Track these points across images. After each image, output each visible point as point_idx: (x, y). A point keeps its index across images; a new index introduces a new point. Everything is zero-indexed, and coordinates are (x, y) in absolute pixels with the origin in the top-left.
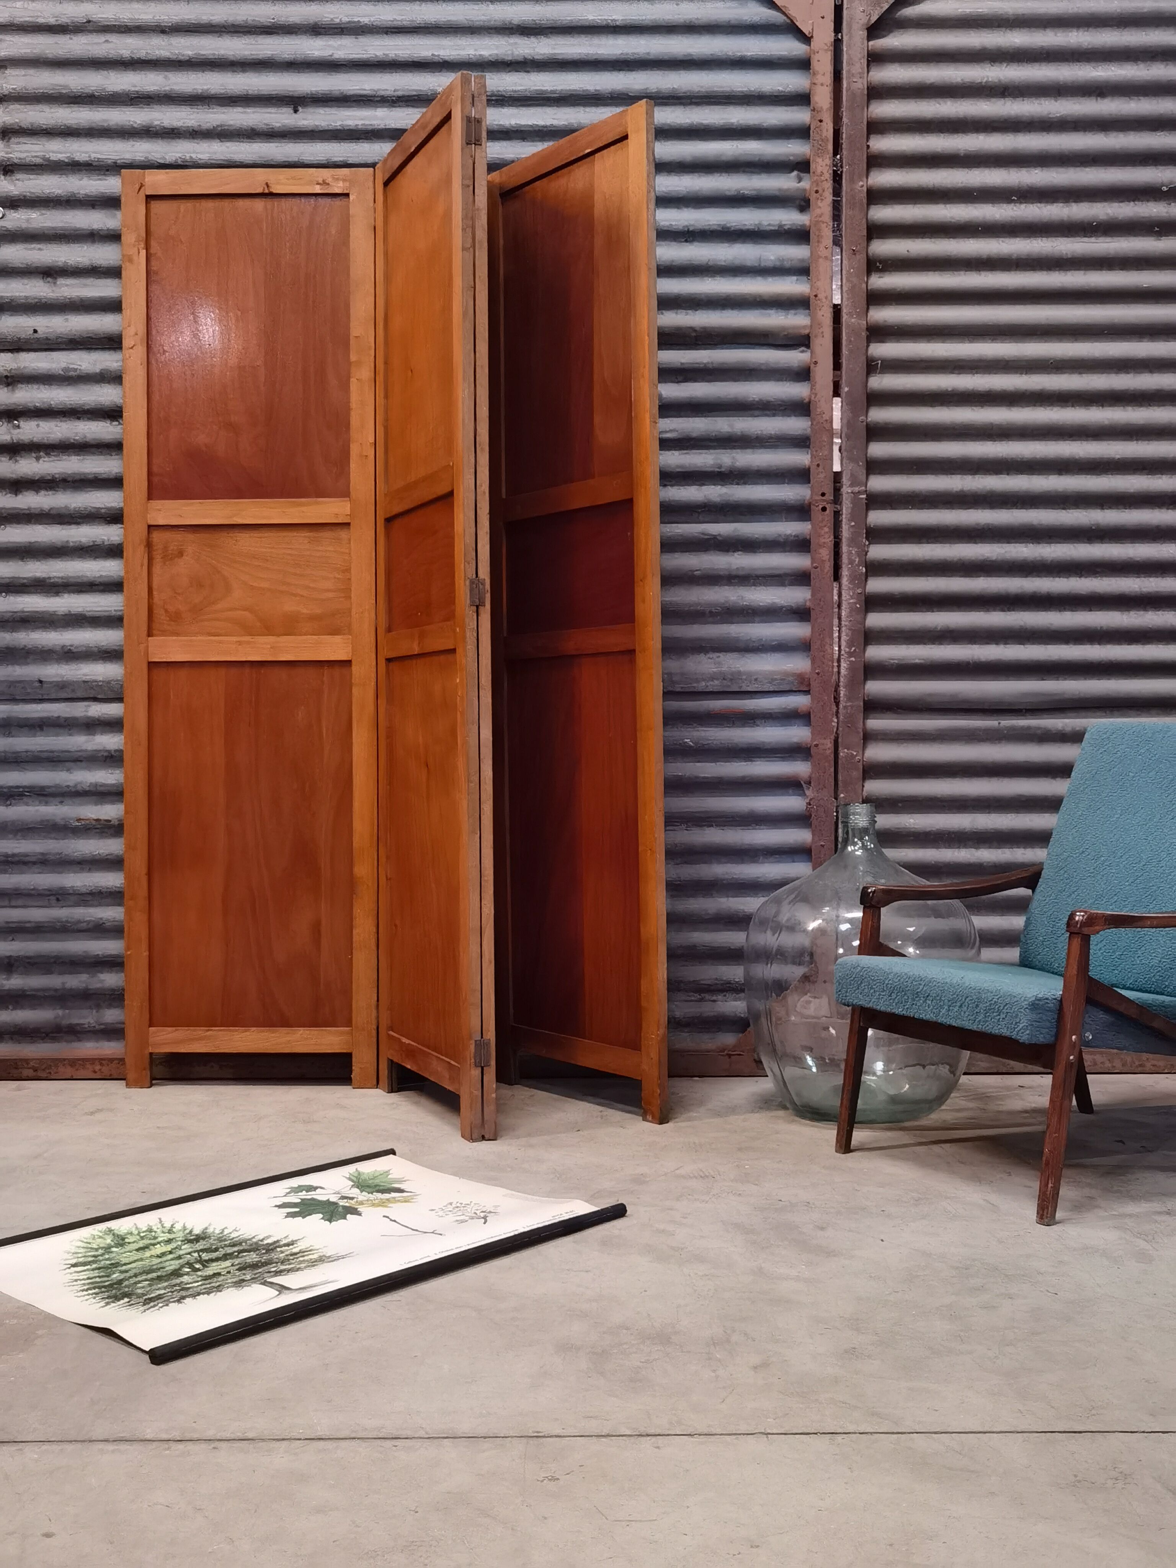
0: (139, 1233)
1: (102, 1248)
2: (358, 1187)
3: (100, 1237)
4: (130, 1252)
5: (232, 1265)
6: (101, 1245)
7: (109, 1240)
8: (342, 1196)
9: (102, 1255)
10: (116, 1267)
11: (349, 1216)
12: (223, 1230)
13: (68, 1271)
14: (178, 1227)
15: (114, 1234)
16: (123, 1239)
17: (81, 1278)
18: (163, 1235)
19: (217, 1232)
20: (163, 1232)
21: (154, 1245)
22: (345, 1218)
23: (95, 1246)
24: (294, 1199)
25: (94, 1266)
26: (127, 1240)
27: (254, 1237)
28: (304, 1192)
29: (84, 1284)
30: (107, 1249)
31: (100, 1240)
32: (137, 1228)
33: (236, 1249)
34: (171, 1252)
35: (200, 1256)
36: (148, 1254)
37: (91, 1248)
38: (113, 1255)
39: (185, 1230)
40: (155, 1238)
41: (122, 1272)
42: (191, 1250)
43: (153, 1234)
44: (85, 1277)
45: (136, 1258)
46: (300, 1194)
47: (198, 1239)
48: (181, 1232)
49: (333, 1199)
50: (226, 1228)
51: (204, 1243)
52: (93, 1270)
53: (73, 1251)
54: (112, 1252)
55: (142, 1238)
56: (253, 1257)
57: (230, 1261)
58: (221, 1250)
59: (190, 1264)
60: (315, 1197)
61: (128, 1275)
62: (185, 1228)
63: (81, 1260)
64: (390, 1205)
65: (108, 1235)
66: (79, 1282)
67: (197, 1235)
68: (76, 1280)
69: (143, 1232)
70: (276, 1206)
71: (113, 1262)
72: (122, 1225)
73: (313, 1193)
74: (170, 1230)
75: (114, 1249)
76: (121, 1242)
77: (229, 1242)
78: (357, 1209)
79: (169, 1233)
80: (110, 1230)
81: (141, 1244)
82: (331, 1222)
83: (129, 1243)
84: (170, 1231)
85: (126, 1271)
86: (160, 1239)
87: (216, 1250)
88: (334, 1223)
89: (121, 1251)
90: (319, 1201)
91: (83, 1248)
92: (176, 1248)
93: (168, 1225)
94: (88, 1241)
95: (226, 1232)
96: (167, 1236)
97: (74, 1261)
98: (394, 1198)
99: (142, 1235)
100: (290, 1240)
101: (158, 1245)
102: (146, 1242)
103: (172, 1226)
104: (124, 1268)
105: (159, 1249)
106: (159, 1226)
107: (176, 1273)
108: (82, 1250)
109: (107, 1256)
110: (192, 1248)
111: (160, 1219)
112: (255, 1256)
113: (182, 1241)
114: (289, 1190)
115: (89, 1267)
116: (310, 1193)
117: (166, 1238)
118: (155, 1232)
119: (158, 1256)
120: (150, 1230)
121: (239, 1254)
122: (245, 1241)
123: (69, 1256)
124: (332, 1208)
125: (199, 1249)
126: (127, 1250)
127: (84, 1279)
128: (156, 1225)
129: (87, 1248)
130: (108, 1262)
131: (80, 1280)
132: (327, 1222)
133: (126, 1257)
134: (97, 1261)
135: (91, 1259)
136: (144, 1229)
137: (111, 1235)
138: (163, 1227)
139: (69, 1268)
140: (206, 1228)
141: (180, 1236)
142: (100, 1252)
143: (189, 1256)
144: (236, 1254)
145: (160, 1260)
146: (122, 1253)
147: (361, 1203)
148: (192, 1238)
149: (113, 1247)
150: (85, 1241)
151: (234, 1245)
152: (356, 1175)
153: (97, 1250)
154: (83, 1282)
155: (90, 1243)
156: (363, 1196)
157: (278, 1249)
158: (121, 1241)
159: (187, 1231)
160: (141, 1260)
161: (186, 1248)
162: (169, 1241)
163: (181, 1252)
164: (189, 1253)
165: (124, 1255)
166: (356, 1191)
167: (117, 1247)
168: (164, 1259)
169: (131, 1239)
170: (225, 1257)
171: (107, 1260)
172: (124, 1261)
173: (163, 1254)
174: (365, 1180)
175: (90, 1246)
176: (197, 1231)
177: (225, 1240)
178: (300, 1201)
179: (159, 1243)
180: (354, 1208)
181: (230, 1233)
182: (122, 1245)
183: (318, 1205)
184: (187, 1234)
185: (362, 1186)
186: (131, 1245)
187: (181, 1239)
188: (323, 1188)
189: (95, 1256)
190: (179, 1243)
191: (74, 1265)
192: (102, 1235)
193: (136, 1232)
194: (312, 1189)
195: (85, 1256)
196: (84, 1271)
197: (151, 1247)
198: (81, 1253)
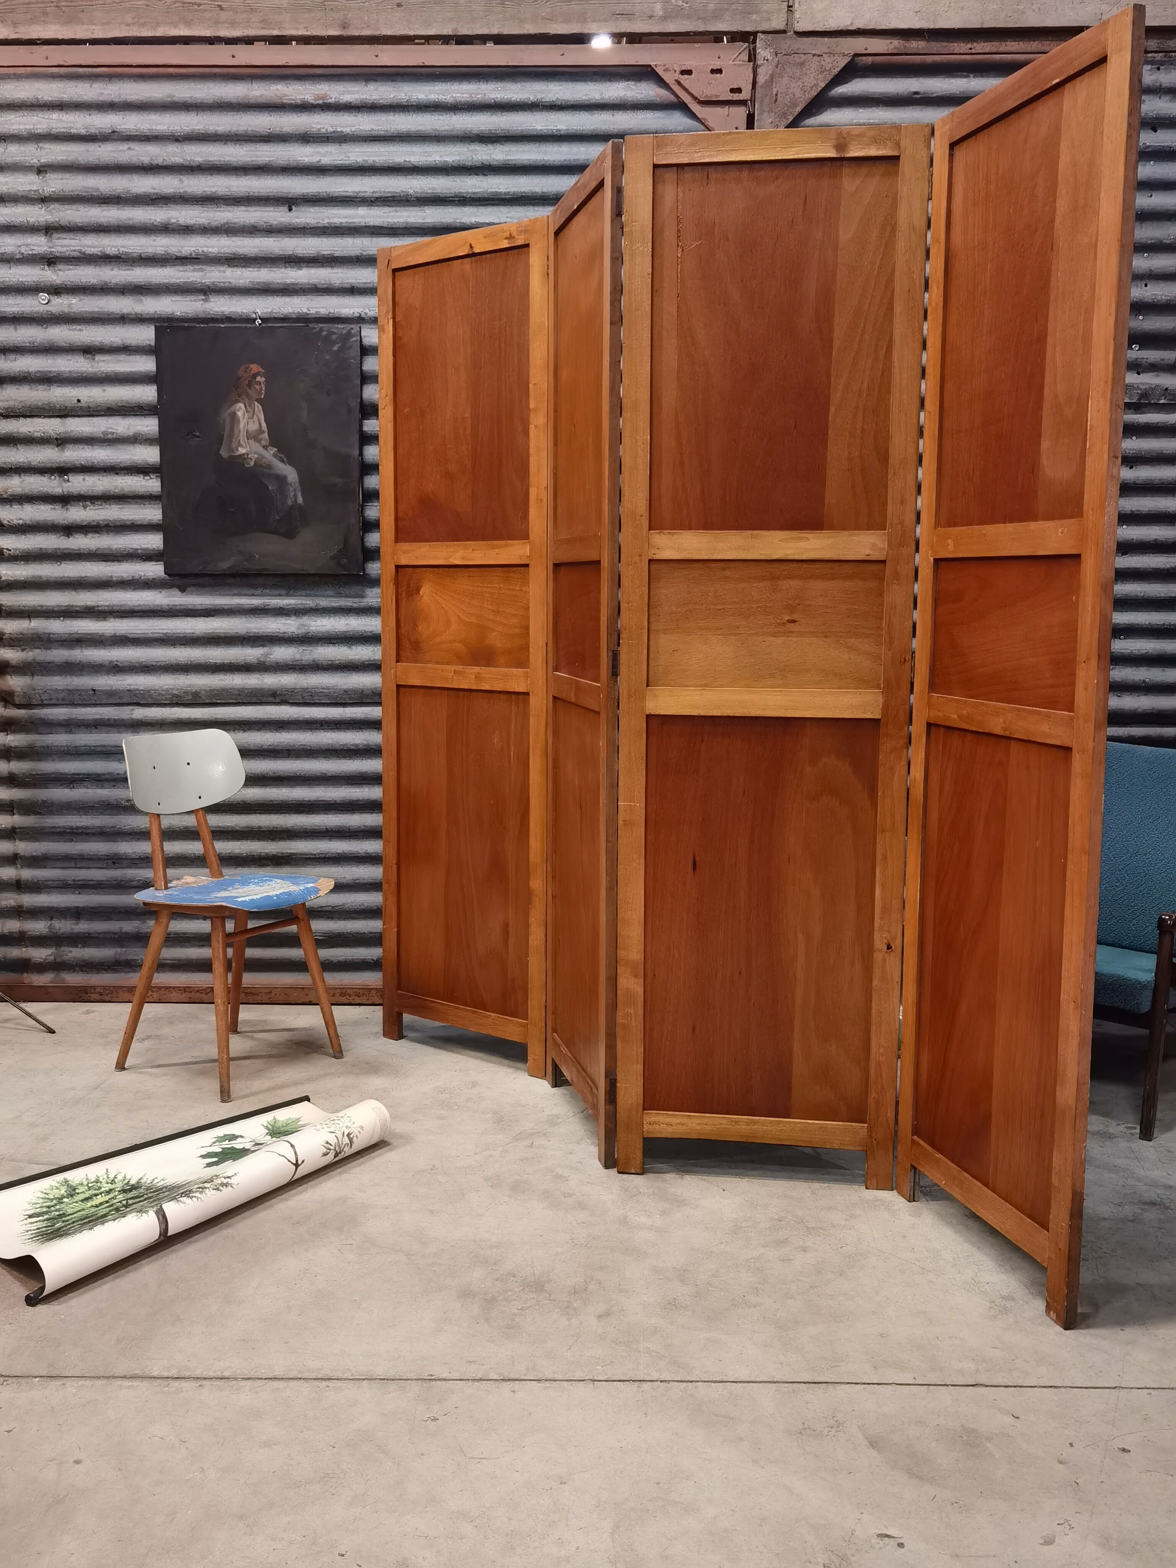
0: (88, 1183)
1: (56, 1198)
2: (269, 1134)
3: (57, 1188)
4: (77, 1202)
6: (56, 1196)
7: (63, 1191)
8: (257, 1145)
9: (56, 1205)
10: (60, 1217)
12: (153, 1180)
13: (25, 1222)
14: (120, 1177)
15: (68, 1186)
16: (74, 1190)
17: (32, 1228)
18: (106, 1185)
19: (149, 1182)
20: (107, 1183)
21: (96, 1195)
23: (51, 1197)
24: (217, 1149)
25: (46, 1217)
26: (77, 1191)
28: (226, 1141)
29: (32, 1234)
30: (60, 1200)
31: (55, 1191)
32: (87, 1179)
34: (107, 1202)
35: (128, 1202)
36: (89, 1204)
37: (48, 1199)
38: (63, 1205)
39: (124, 1180)
40: (100, 1188)
41: (64, 1221)
42: (122, 1200)
43: (99, 1184)
44: (36, 1228)
45: (79, 1209)
46: (223, 1143)
47: (134, 1188)
48: (121, 1183)
49: (246, 1144)
50: (156, 1178)
51: (135, 1191)
52: (44, 1221)
53: (34, 1201)
54: (62, 1203)
55: (89, 1188)
60: (234, 1145)
61: (68, 1223)
63: (38, 1210)
65: (63, 1185)
66: (30, 1232)
67: (133, 1185)
68: (27, 1231)
69: (92, 1182)
70: (201, 1156)
71: (61, 1213)
72: (76, 1176)
73: (234, 1142)
74: (113, 1180)
75: (65, 1200)
76: (72, 1193)
77: (156, 1189)
79: (111, 1184)
80: (66, 1181)
81: (87, 1195)
83: (78, 1194)
84: (113, 1182)
85: (68, 1221)
86: (103, 1189)
89: (70, 1202)
90: (236, 1149)
91: (42, 1198)
92: (112, 1197)
93: (112, 1176)
94: (47, 1192)
95: (156, 1181)
96: (110, 1186)
97: (32, 1212)
99: (90, 1185)
101: (100, 1196)
102: (92, 1192)
103: (115, 1177)
104: (67, 1218)
105: (99, 1199)
106: (105, 1177)
108: (41, 1201)
109: (58, 1207)
110: (125, 1197)
111: (107, 1170)
113: (120, 1191)
114: (213, 1140)
115: (41, 1218)
116: (231, 1142)
117: (107, 1189)
118: (101, 1182)
119: (97, 1206)
120: (97, 1181)
123: (29, 1207)
125: (130, 1198)
126: (74, 1201)
127: (34, 1230)
128: (103, 1175)
129: (45, 1198)
130: (57, 1213)
131: (31, 1230)
133: (72, 1208)
134: (49, 1212)
135: (45, 1210)
136: (93, 1180)
137: (66, 1187)
138: (108, 1178)
139: (26, 1219)
140: (141, 1179)
141: (119, 1186)
142: (55, 1202)
145: (97, 1209)
146: (70, 1204)
148: (128, 1187)
149: (65, 1197)
150: (45, 1191)
152: (271, 1122)
153: (52, 1200)
154: (33, 1232)
155: (47, 1194)
158: (72, 1191)
159: (126, 1181)
160: (82, 1210)
161: (121, 1197)
162: (109, 1192)
163: (115, 1201)
164: (120, 1202)
165: (71, 1206)
166: (265, 1138)
167: (68, 1198)
168: (100, 1208)
169: (81, 1189)
171: (57, 1210)
172: (70, 1211)
173: (101, 1204)
174: (278, 1126)
175: (47, 1197)
176: (133, 1182)
177: (152, 1189)
178: (221, 1150)
179: (101, 1193)
181: (159, 1181)
182: (72, 1196)
183: (234, 1153)
184: (125, 1184)
185: (274, 1132)
187: (119, 1189)
188: (242, 1137)
189: (49, 1207)
190: (116, 1193)
191: (30, 1217)
192: (58, 1185)
193: (85, 1183)
194: (234, 1137)
195: (41, 1207)
196: (37, 1222)
197: (94, 1197)
198: (38, 1203)
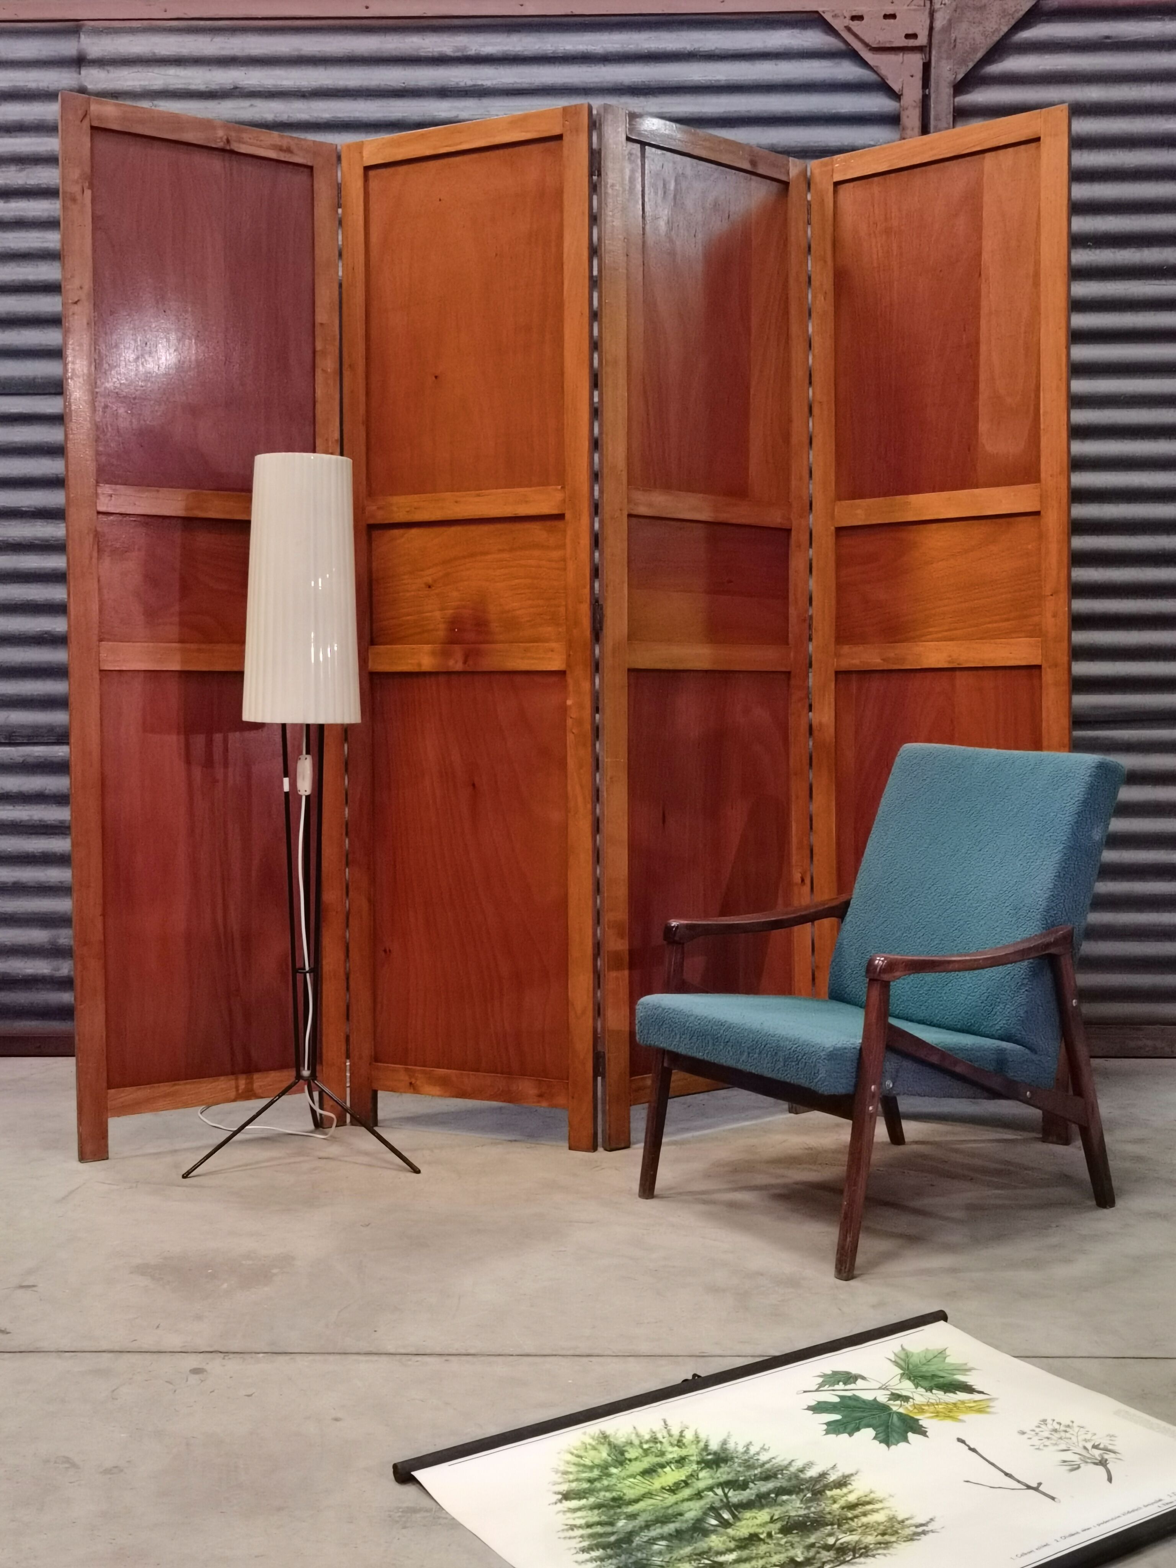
0: (641, 1443)
1: (598, 1466)
2: (909, 1379)
3: (594, 1448)
4: (634, 1477)
5: (772, 1521)
6: (597, 1462)
7: (604, 1454)
8: (893, 1394)
9: (599, 1479)
10: (619, 1507)
11: (910, 1435)
13: (559, 1507)
14: (689, 1435)
15: (610, 1444)
16: (622, 1453)
18: (670, 1449)
19: (741, 1449)
20: (673, 1445)
21: (662, 1466)
22: (906, 1440)
23: (588, 1462)
24: (830, 1397)
25: (592, 1500)
26: (627, 1456)
27: (790, 1464)
28: (841, 1383)
30: (605, 1470)
31: (592, 1452)
32: (638, 1435)
33: (770, 1485)
34: (686, 1484)
35: (726, 1495)
36: (657, 1483)
37: (584, 1466)
38: (613, 1481)
39: (698, 1442)
40: (663, 1454)
41: (629, 1517)
42: (710, 1482)
43: (659, 1445)
44: (581, 1522)
45: (641, 1492)
46: (836, 1387)
47: (717, 1457)
48: (694, 1446)
49: (882, 1398)
51: (726, 1469)
52: (592, 1508)
53: (562, 1470)
54: (609, 1475)
55: (646, 1452)
56: (794, 1507)
57: (767, 1510)
58: (751, 1485)
59: (713, 1510)
60: (858, 1393)
61: (635, 1524)
62: (697, 1440)
64: (962, 1416)
65: (603, 1444)
66: (575, 1532)
67: (715, 1453)
69: (647, 1442)
70: (810, 1408)
71: (615, 1494)
72: (618, 1428)
73: (853, 1385)
74: (679, 1441)
75: (613, 1470)
76: (621, 1458)
77: (759, 1470)
78: (917, 1420)
79: (679, 1446)
80: (604, 1436)
81: (646, 1464)
82: (888, 1445)
83: (630, 1460)
84: (680, 1444)
85: (633, 1515)
86: (669, 1456)
87: (744, 1486)
88: (893, 1447)
89: (623, 1474)
90: (864, 1401)
91: (574, 1464)
92: (692, 1475)
93: (676, 1432)
94: (580, 1453)
95: (752, 1450)
96: (677, 1452)
97: (564, 1488)
98: (963, 1402)
99: (645, 1446)
100: (840, 1474)
101: (669, 1468)
102: (654, 1459)
103: (681, 1435)
104: (630, 1509)
105: (671, 1476)
106: (666, 1434)
107: (698, 1529)
108: (573, 1469)
109: (605, 1483)
110: (713, 1478)
111: (665, 1422)
112: (798, 1504)
113: (698, 1463)
114: (820, 1380)
115: (586, 1502)
116: (848, 1387)
117: (676, 1456)
118: (661, 1442)
119: (672, 1490)
120: (655, 1440)
121: (777, 1495)
122: (782, 1469)
123: (557, 1478)
124: (884, 1416)
125: (721, 1480)
126: (628, 1473)
127: (579, 1526)
128: (660, 1430)
129: (579, 1465)
130: (608, 1495)
132: (883, 1446)
133: (631, 1488)
134: (594, 1490)
135: (586, 1485)
136: (647, 1437)
137: (606, 1446)
138: (670, 1435)
139: (560, 1500)
140: (725, 1442)
141: (692, 1451)
142: (596, 1473)
143: (711, 1493)
144: (773, 1495)
145: (675, 1497)
146: (624, 1479)
147: (921, 1410)
148: (710, 1457)
149: (611, 1466)
150: (575, 1452)
151: (767, 1477)
152: (903, 1356)
153: (591, 1468)
154: (581, 1532)
155: (581, 1457)
156: (920, 1396)
157: (829, 1493)
158: (619, 1455)
159: (702, 1444)
160: (649, 1495)
161: (706, 1478)
162: (681, 1462)
163: (701, 1485)
164: (711, 1489)
165: (628, 1484)
166: (906, 1387)
167: (616, 1467)
168: (679, 1496)
169: (632, 1453)
170: (760, 1501)
171: (608, 1489)
172: (628, 1495)
173: (678, 1487)
174: (916, 1366)
175: (582, 1462)
176: (714, 1446)
177: (754, 1467)
178: (837, 1400)
179: (669, 1463)
180: (912, 1418)
181: (758, 1454)
182: (622, 1464)
183: (863, 1410)
184: (703, 1450)
185: (915, 1377)
186: (633, 1463)
187: (695, 1458)
188: (863, 1378)
189: (591, 1481)
190: (695, 1467)
191: (566, 1496)
192: (594, 1443)
193: (636, 1442)
194: (849, 1378)
195: (577, 1480)
196: (579, 1509)
197: (659, 1470)
198: (571, 1473)
